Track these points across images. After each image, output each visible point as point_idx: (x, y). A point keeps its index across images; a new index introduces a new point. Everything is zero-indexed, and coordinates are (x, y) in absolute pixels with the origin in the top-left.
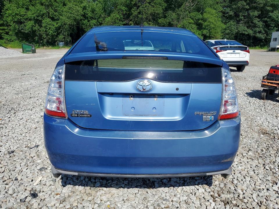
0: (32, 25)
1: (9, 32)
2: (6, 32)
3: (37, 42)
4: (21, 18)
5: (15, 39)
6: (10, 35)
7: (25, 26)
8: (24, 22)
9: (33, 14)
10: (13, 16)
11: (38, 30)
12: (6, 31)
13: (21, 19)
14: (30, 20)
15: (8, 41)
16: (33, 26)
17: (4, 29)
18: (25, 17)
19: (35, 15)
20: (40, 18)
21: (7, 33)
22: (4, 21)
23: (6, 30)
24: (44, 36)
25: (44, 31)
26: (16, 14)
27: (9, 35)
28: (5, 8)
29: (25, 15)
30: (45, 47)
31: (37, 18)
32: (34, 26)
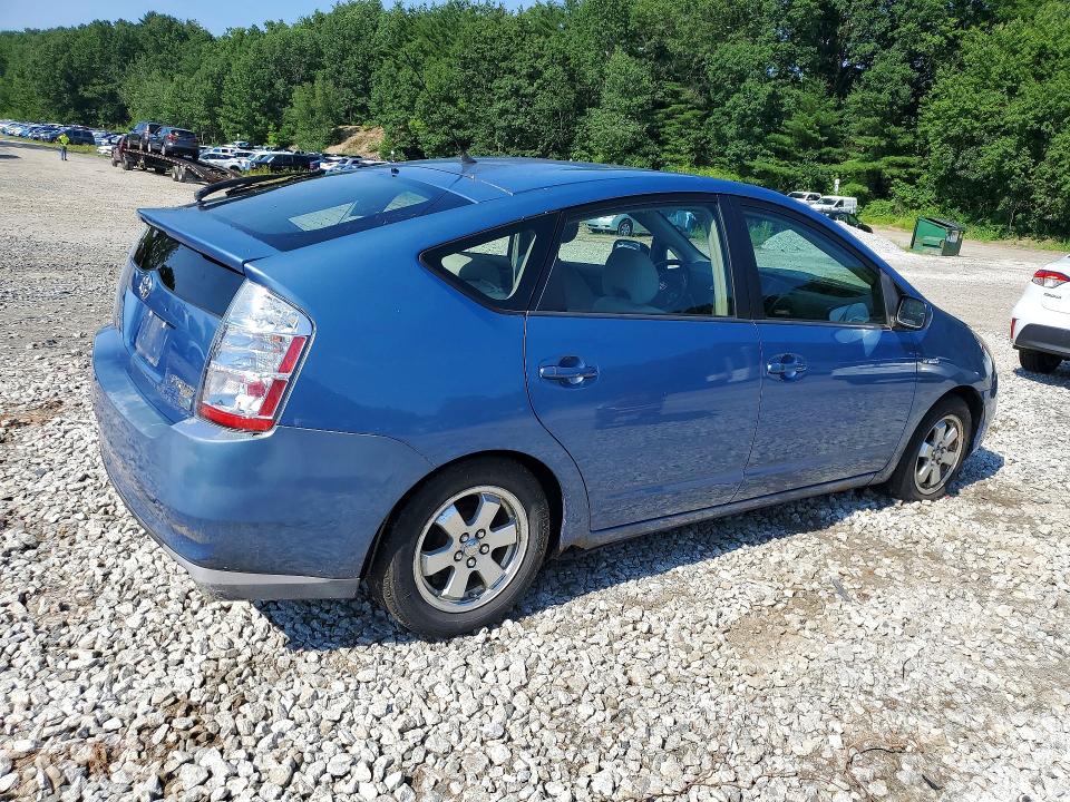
0: (1006, 152)
1: (919, 176)
2: (911, 174)
3: (1003, 218)
4: (977, 125)
5: (929, 201)
6: (917, 187)
7: (979, 155)
8: (981, 143)
9: (1023, 113)
10: (950, 118)
11: (1022, 170)
12: (911, 170)
13: (974, 129)
14: (1007, 133)
15: (905, 204)
16: (1006, 155)
17: (906, 165)
18: (992, 122)
19: (1030, 115)
20: (1046, 127)
21: (911, 180)
22: (917, 137)
23: (914, 166)
24: (1039, 196)
25: (1046, 176)
26: (965, 112)
27: (914, 183)
28: (935, 89)
29: (992, 115)
30: (1025, 241)
31: (1036, 126)
32: (1010, 154)
